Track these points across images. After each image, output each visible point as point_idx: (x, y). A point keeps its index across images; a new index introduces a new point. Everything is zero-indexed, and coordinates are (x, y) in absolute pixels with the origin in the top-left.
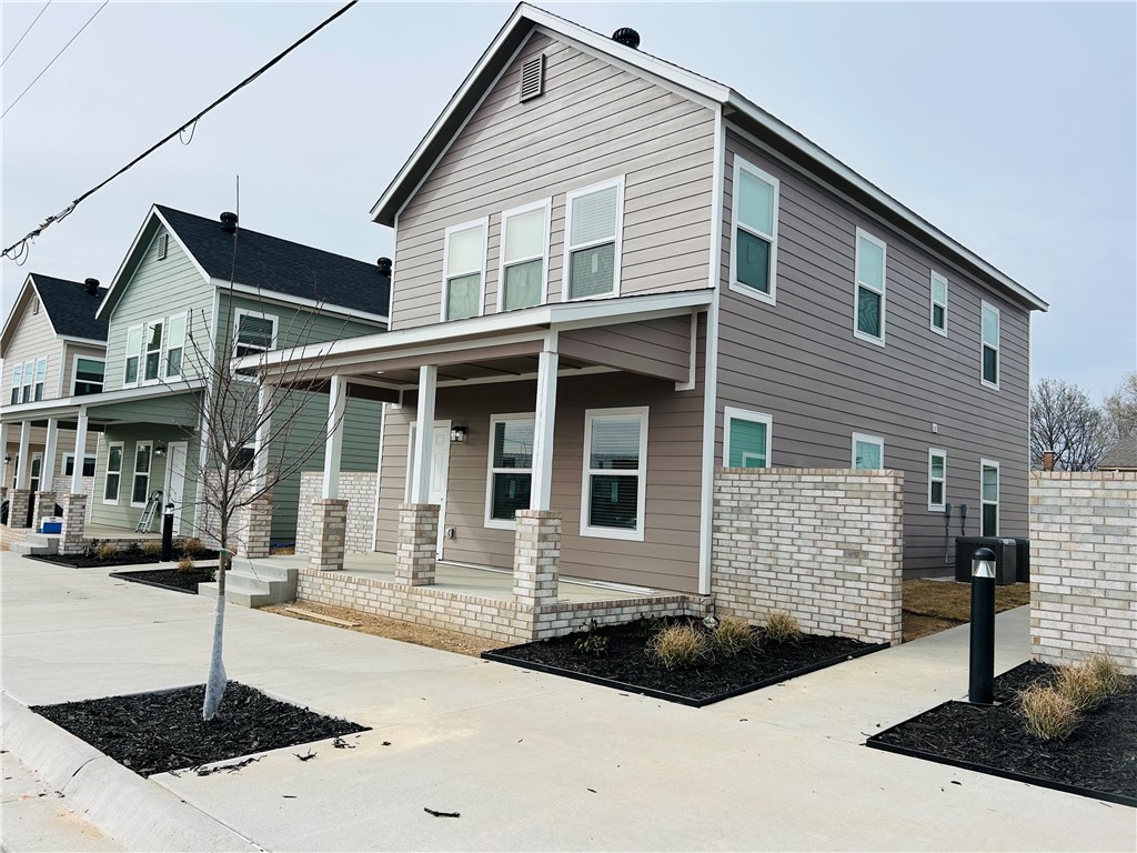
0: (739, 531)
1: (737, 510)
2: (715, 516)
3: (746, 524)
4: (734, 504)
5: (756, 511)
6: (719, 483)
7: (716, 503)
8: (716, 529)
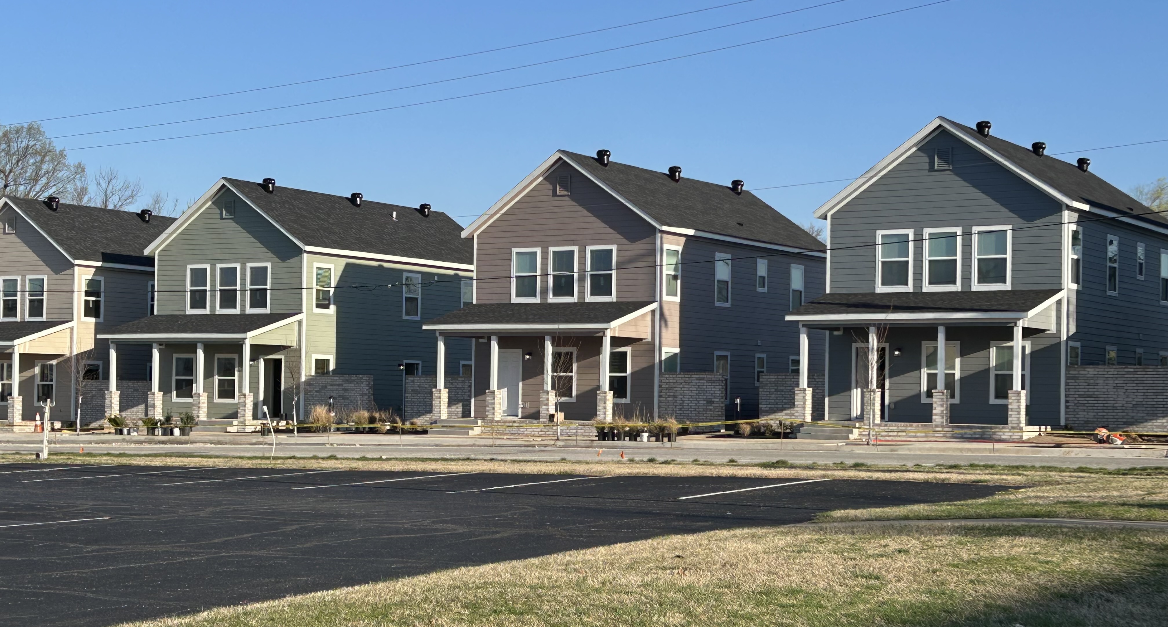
0: (669, 396)
1: (669, 389)
2: (660, 391)
3: (672, 394)
4: (667, 386)
5: (675, 389)
6: (662, 379)
7: (660, 386)
8: (660, 396)
